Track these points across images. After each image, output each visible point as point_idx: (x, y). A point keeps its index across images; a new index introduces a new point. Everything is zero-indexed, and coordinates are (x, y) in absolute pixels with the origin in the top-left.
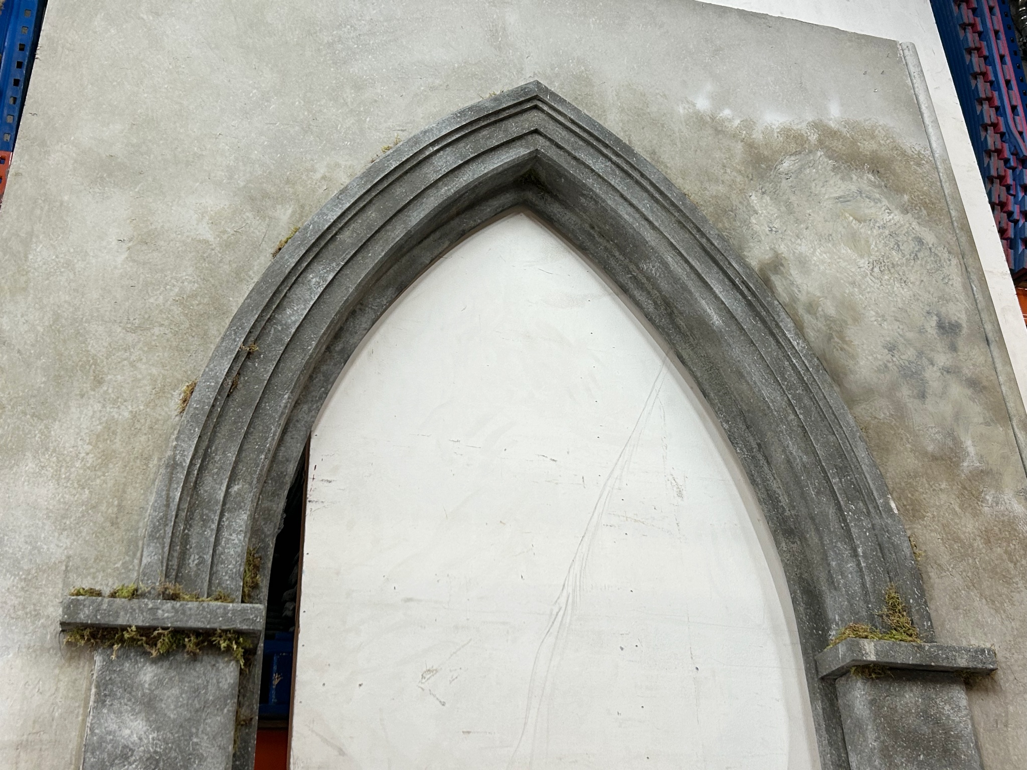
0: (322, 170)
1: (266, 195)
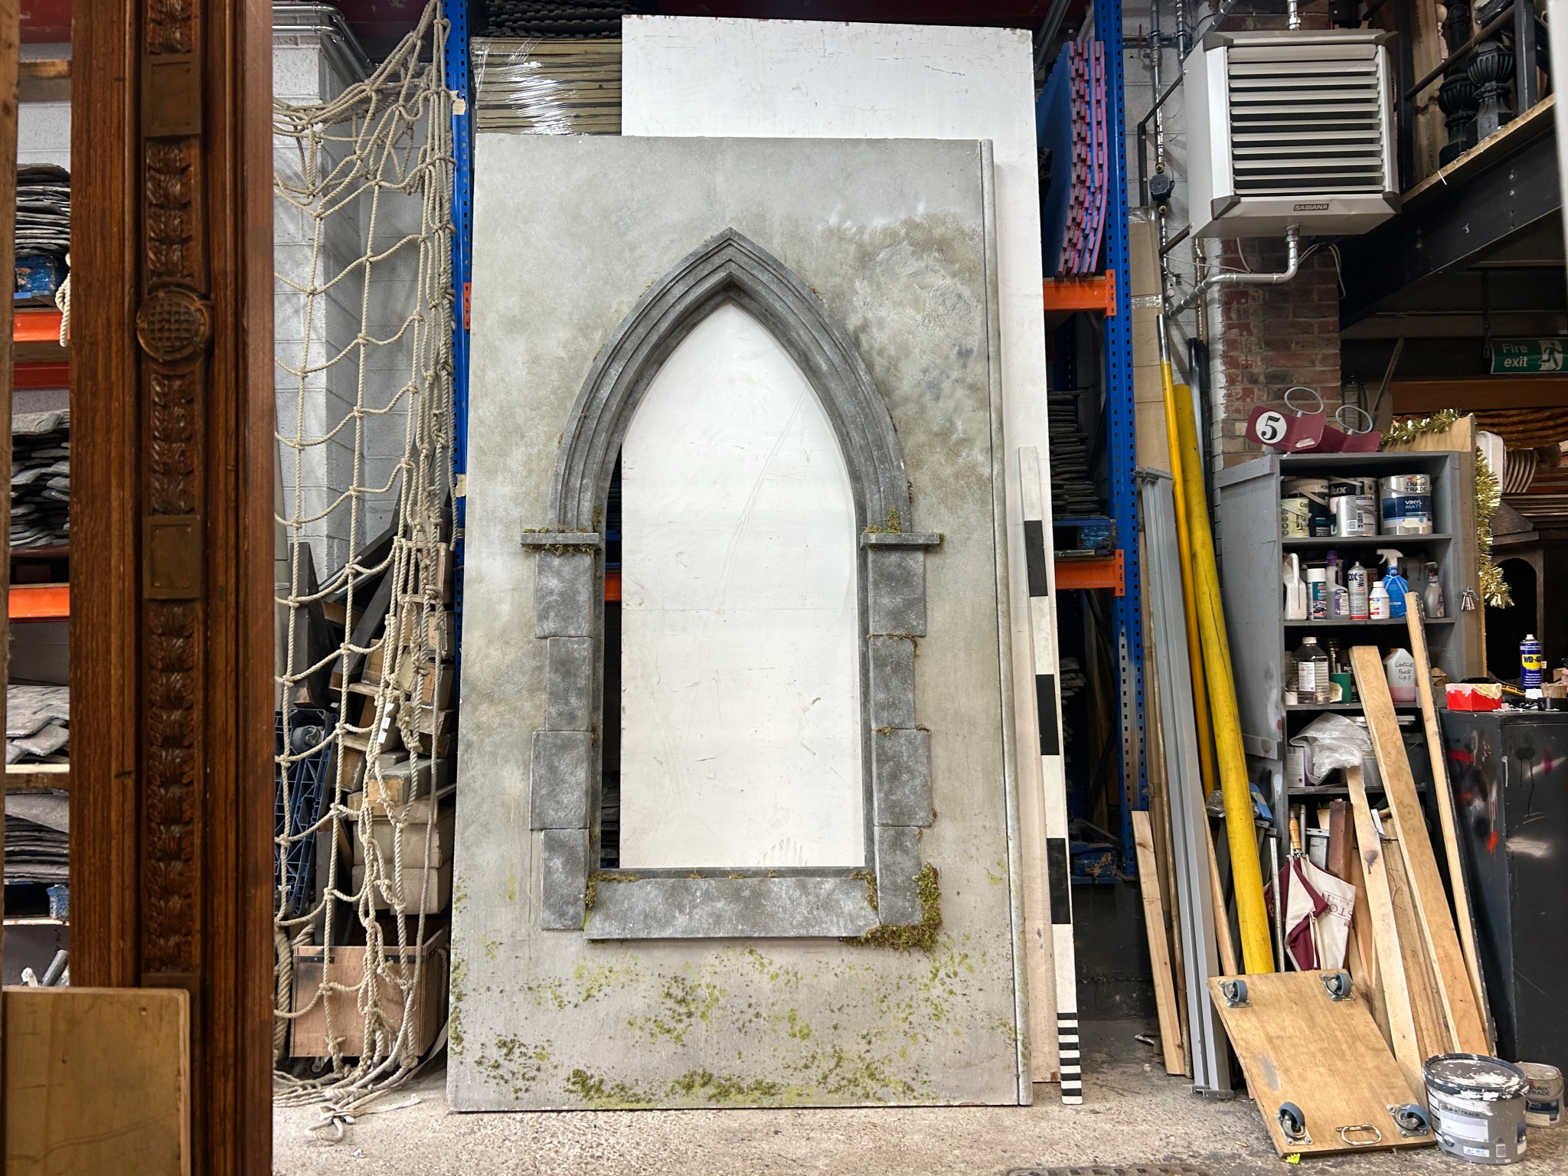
0: (615, 306)
1: (588, 327)
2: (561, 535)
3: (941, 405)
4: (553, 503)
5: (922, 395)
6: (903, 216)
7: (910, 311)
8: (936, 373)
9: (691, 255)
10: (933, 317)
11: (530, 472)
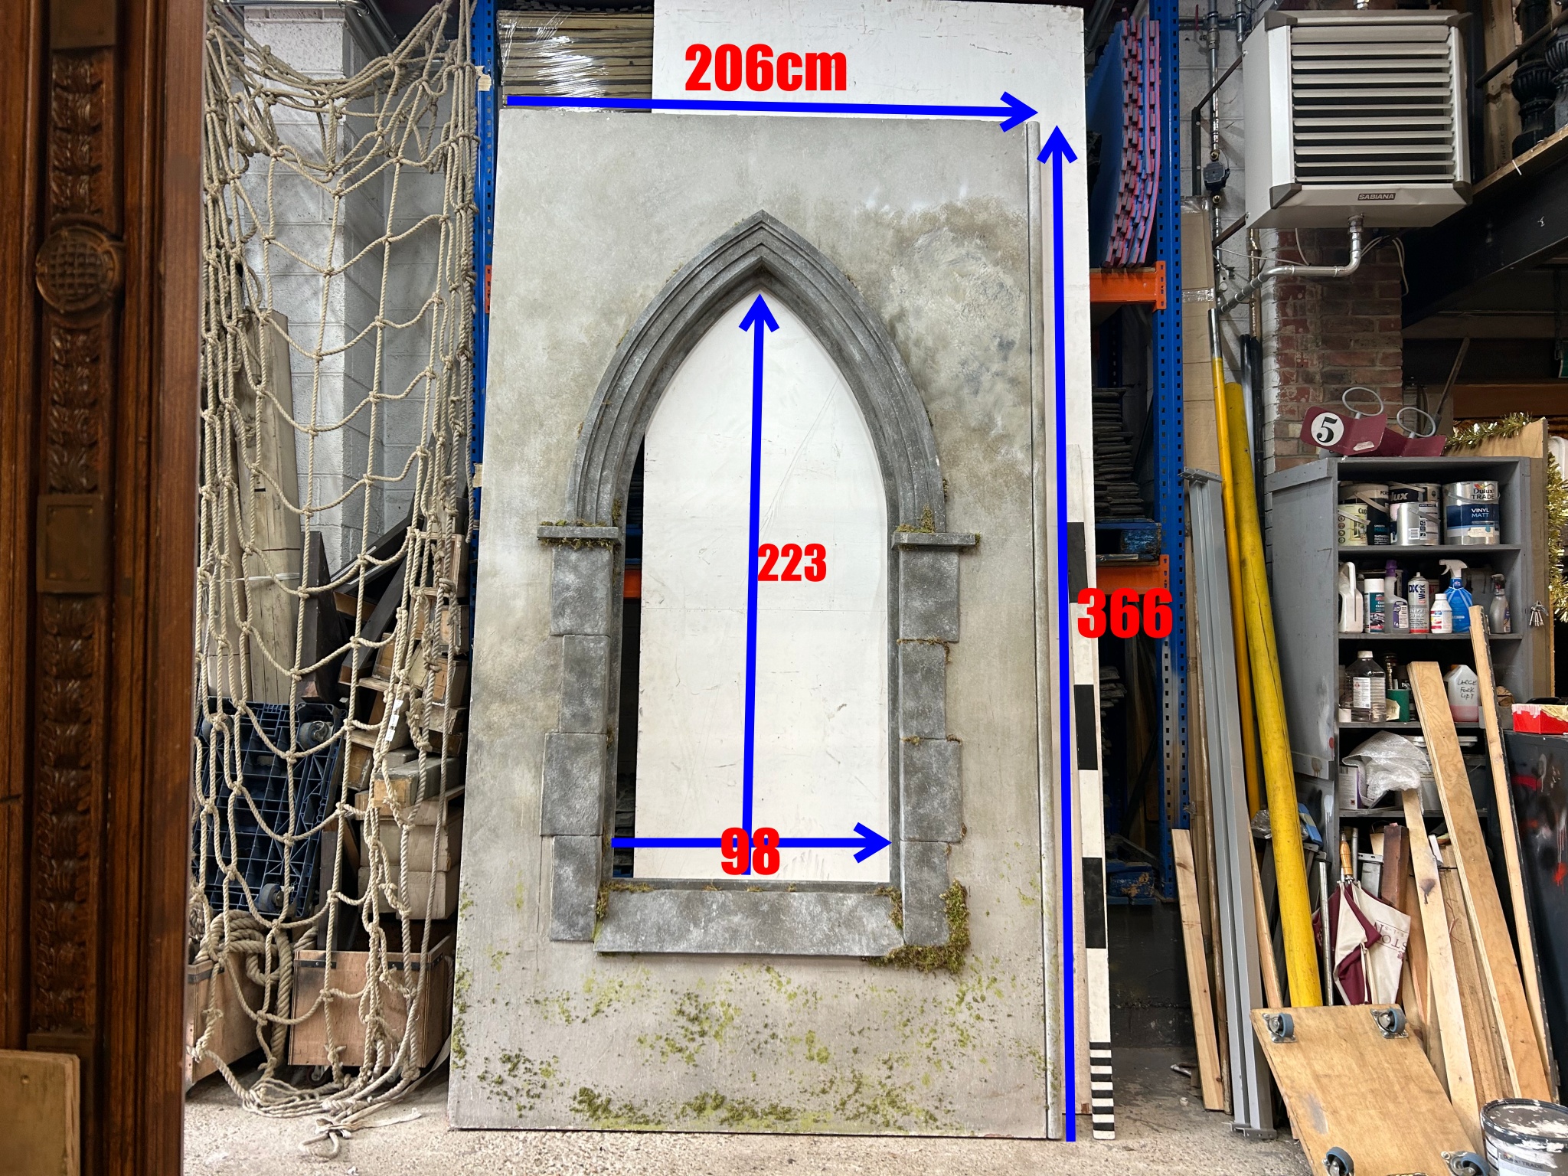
0: (640, 291)
1: (612, 312)
2: (579, 528)
3: (979, 398)
4: (571, 495)
5: (960, 388)
6: (944, 201)
7: (948, 300)
8: (975, 365)
9: (721, 238)
10: (974, 306)
11: (549, 462)
